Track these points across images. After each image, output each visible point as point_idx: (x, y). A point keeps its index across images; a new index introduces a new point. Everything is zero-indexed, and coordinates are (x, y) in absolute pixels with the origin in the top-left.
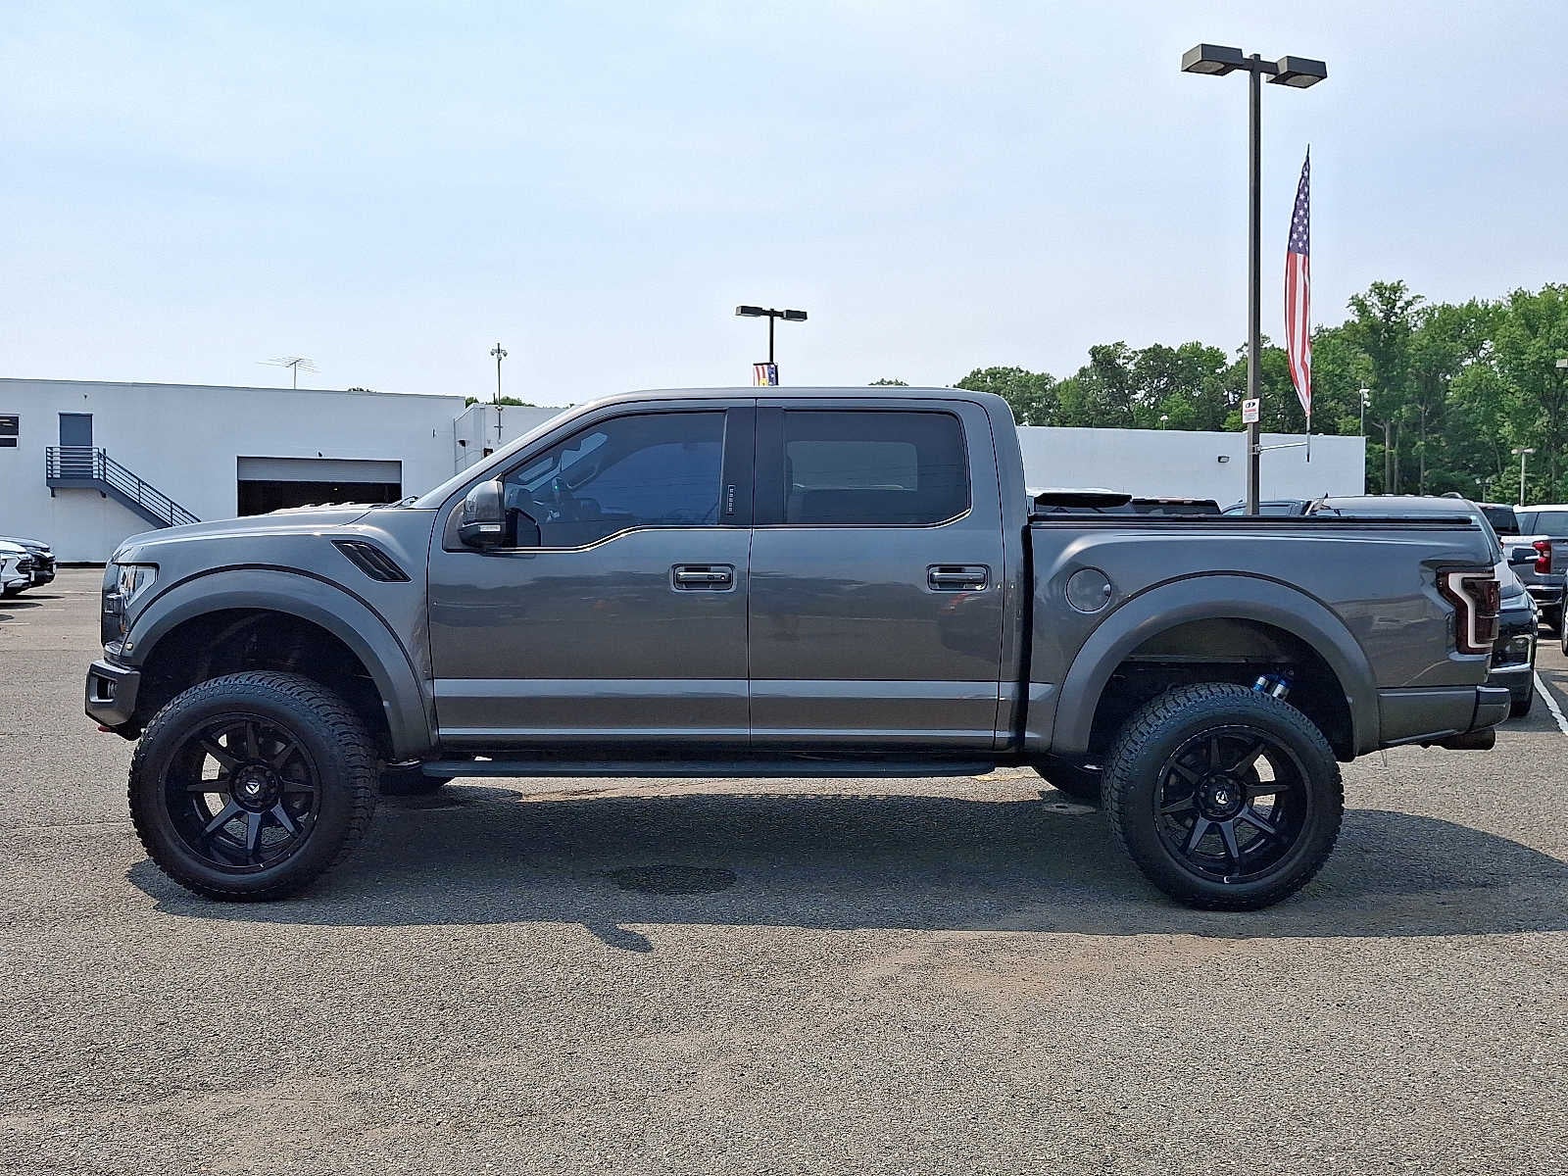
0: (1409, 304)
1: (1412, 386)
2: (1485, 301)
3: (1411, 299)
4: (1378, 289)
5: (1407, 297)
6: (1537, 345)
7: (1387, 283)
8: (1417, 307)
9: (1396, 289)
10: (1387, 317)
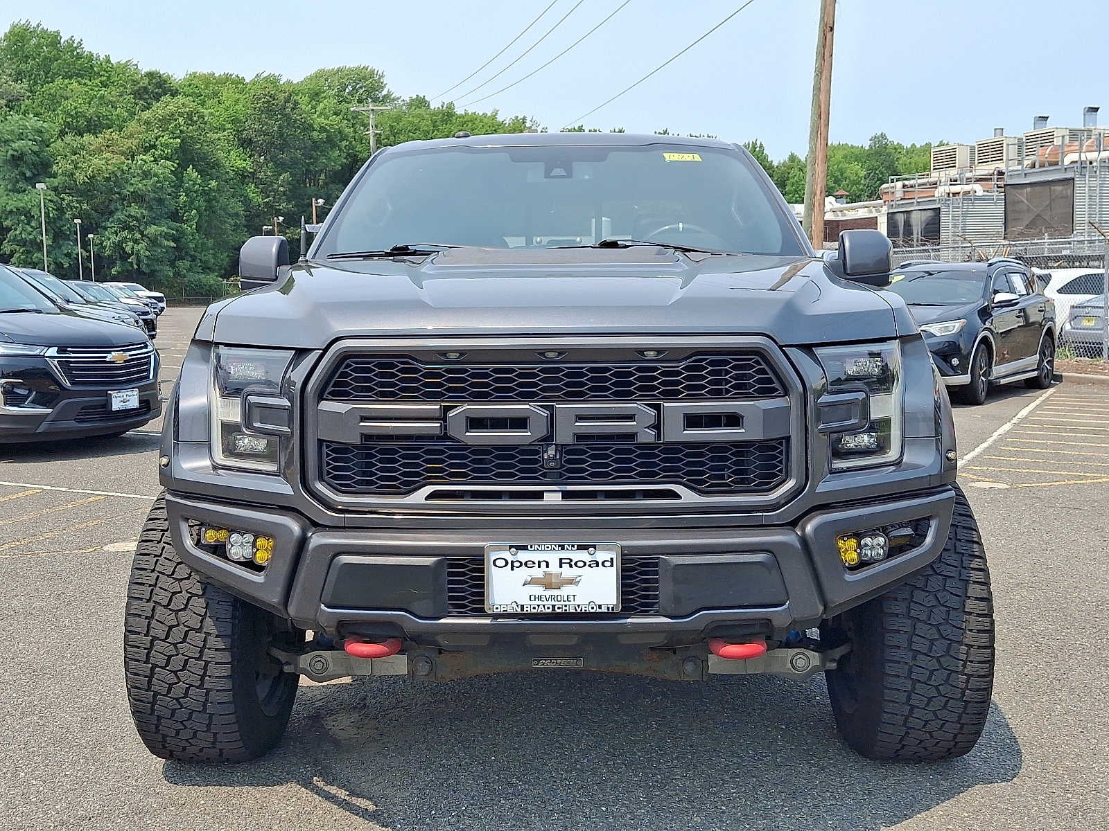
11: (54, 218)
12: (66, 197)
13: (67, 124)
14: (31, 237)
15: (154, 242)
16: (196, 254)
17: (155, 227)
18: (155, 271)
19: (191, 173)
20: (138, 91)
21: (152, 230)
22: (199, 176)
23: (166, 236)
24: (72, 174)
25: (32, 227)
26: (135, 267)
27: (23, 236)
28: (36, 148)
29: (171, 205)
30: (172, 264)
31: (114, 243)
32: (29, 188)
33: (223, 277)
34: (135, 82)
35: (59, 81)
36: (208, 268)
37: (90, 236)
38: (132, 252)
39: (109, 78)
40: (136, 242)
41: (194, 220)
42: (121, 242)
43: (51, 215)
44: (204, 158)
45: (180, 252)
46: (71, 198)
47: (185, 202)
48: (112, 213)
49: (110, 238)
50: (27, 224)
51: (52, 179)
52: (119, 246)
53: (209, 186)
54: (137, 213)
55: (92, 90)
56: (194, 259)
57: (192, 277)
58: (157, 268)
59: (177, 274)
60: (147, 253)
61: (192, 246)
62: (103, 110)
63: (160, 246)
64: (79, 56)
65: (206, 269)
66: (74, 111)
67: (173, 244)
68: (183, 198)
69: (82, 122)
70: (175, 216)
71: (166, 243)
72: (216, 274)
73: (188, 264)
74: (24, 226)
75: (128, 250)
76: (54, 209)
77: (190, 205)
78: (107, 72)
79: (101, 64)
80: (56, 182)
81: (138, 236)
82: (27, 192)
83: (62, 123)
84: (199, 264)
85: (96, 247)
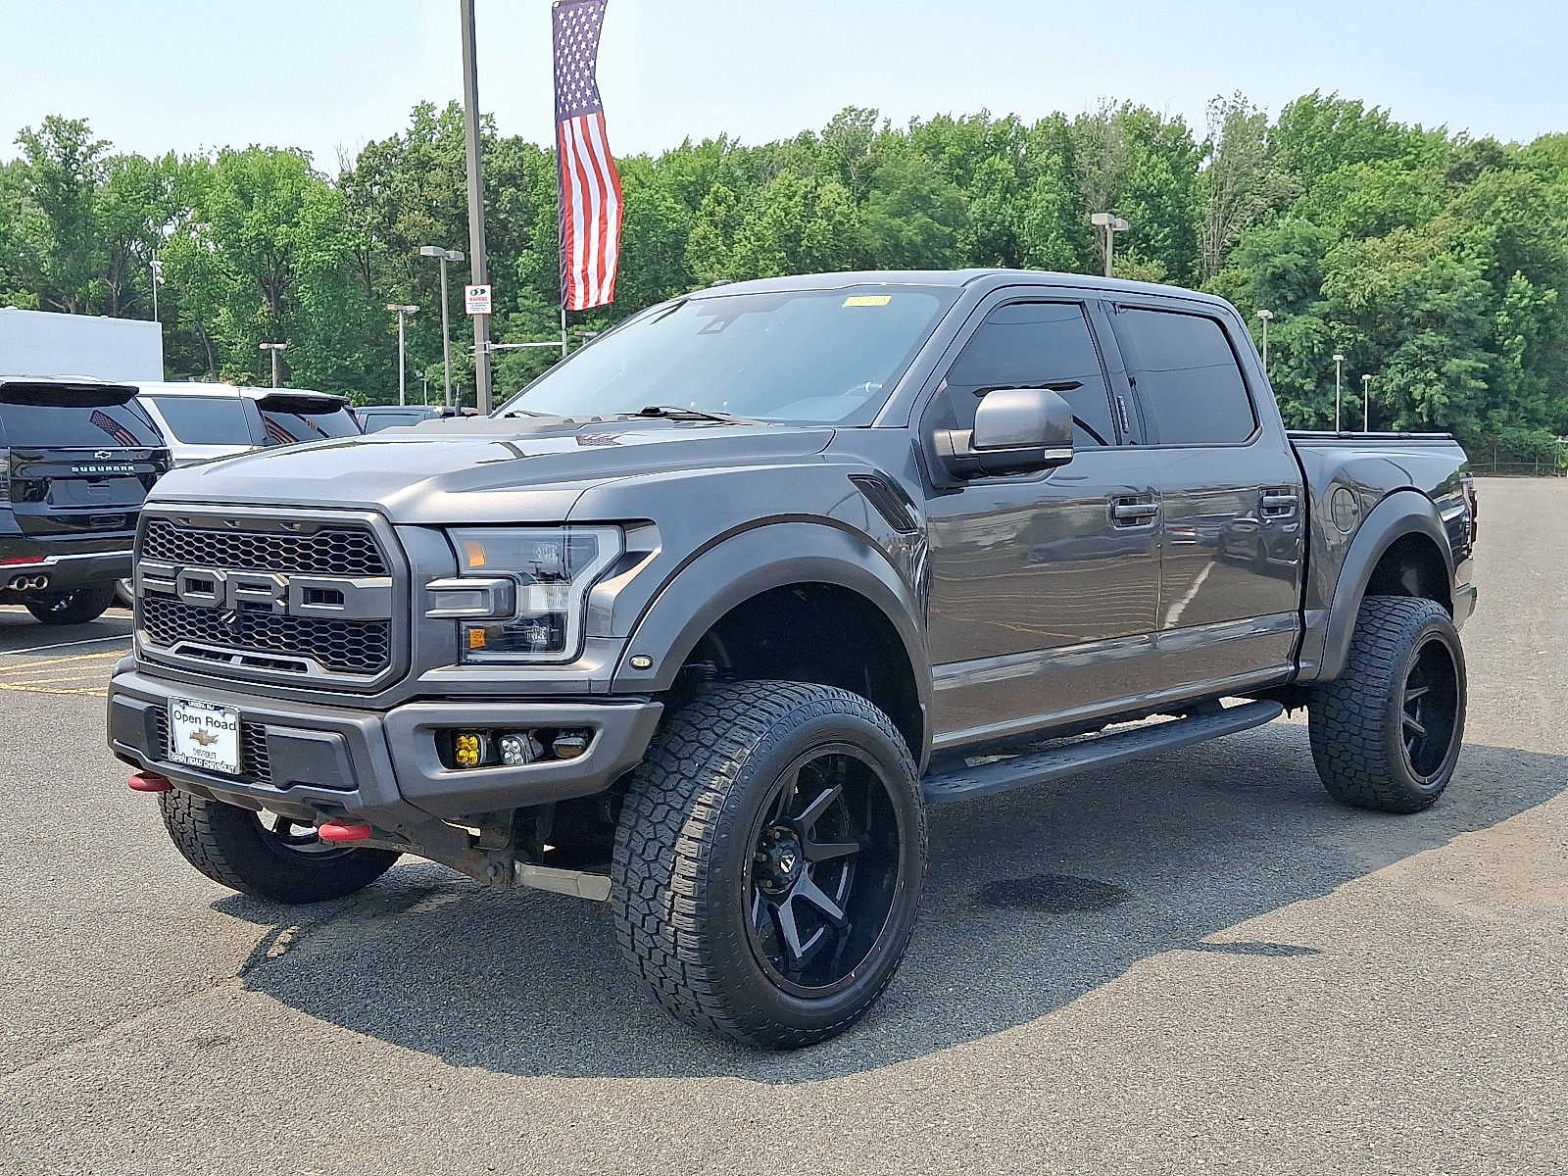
0: (93, 150)
1: (99, 258)
2: (188, 156)
3: (95, 144)
4: (54, 124)
5: (91, 141)
6: (255, 218)
7: (68, 117)
8: (103, 154)
9: (77, 128)
10: (66, 162)
11: (1320, 355)
12: (1337, 326)
13: (1351, 225)
14: (1287, 380)
15: (1454, 383)
16: (1518, 399)
17: (1457, 360)
18: (1455, 424)
19: (1519, 280)
20: (1458, 169)
21: (1453, 365)
22: (1531, 285)
23: (1474, 373)
24: (1346, 295)
25: (1290, 367)
26: (1425, 419)
27: (1278, 381)
28: (1303, 262)
29: (1484, 327)
30: (1482, 414)
31: (1398, 386)
32: (1291, 315)
33: (1557, 433)
34: (1455, 157)
35: (1344, 167)
36: (1538, 421)
37: (1366, 377)
38: (1423, 398)
39: (1417, 156)
40: (1429, 383)
41: (1518, 349)
42: (1408, 385)
43: (1316, 350)
44: (1539, 257)
45: (1495, 395)
46: (1343, 325)
47: (1507, 324)
48: (1399, 344)
49: (1394, 378)
50: (1282, 363)
51: (1322, 302)
52: (1405, 391)
53: (1545, 298)
54: (1434, 342)
55: (1389, 174)
56: (1514, 406)
57: (1509, 433)
58: (1460, 420)
59: (1488, 428)
60: (1445, 399)
61: (1513, 388)
62: (1402, 203)
63: (1465, 388)
64: (1381, 130)
65: (1533, 420)
66: (1363, 208)
67: (1483, 385)
68: (1503, 318)
69: (1372, 220)
70: (1489, 345)
71: (1473, 383)
72: (1547, 429)
73: (1504, 413)
74: (1279, 365)
75: (1417, 395)
76: (1320, 342)
77: (1513, 329)
78: (1416, 147)
79: (1409, 138)
80: (1326, 306)
81: (1432, 375)
82: (1287, 321)
83: (1344, 224)
84: (1522, 415)
85: (1374, 393)
